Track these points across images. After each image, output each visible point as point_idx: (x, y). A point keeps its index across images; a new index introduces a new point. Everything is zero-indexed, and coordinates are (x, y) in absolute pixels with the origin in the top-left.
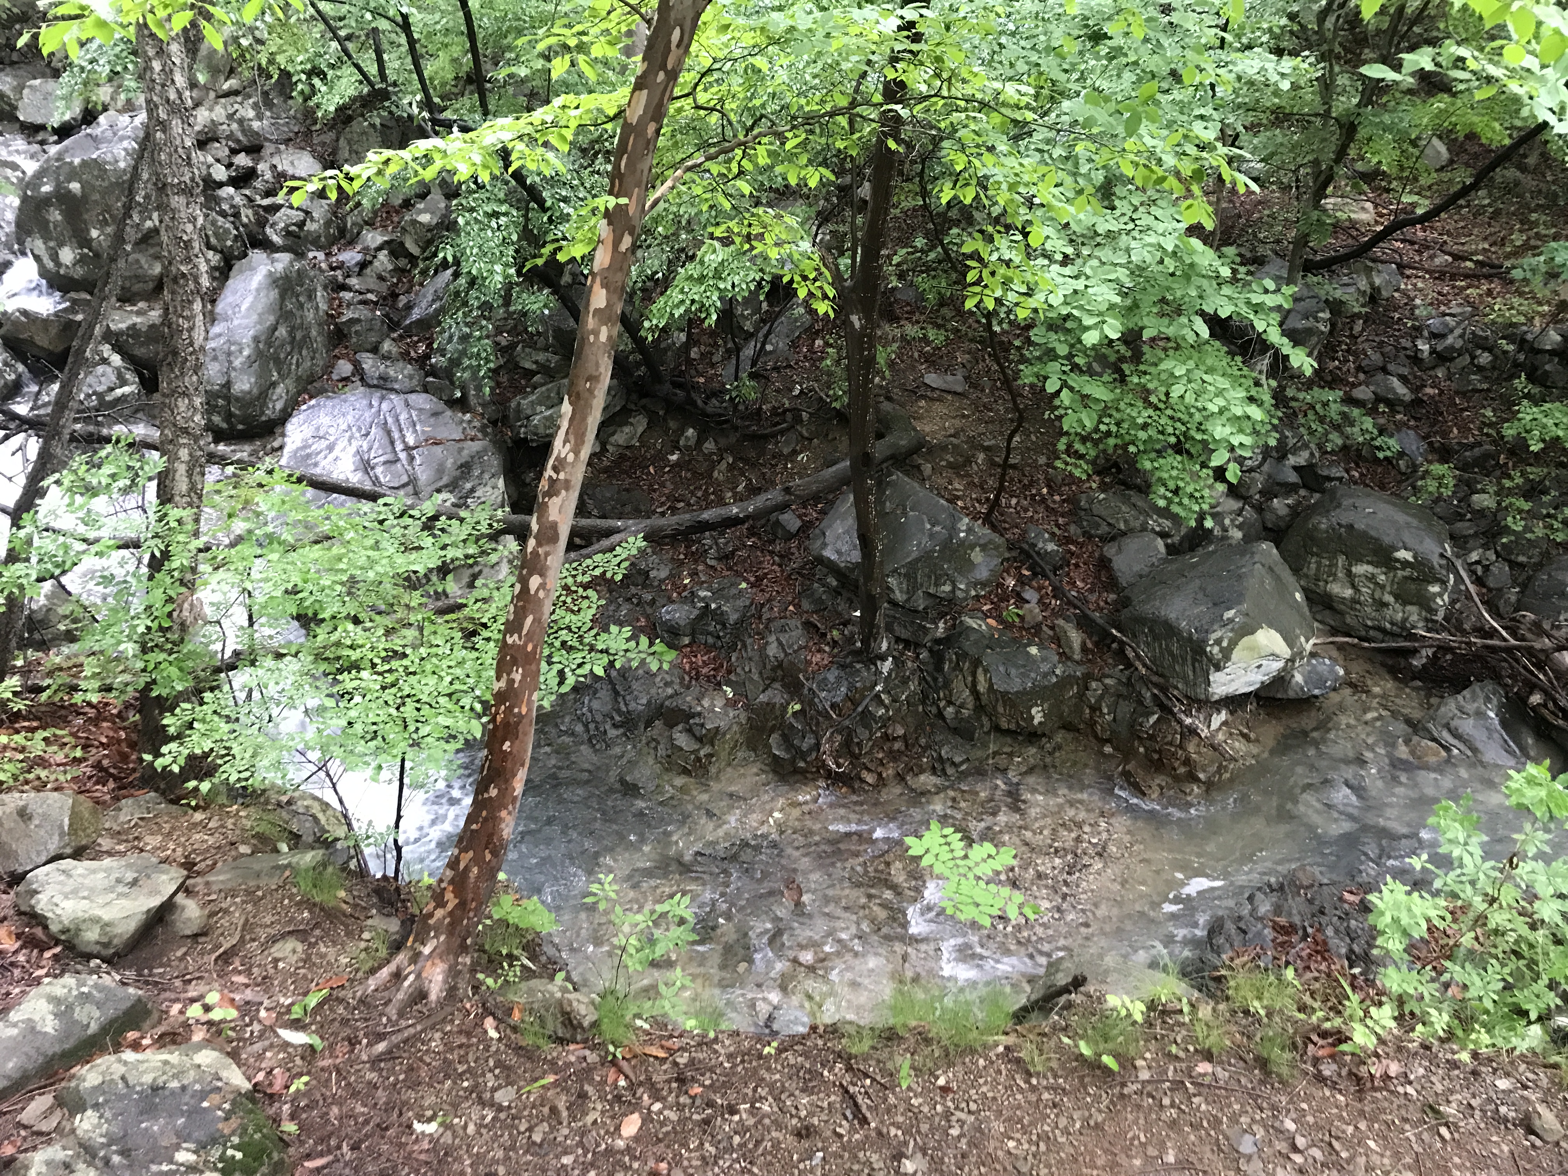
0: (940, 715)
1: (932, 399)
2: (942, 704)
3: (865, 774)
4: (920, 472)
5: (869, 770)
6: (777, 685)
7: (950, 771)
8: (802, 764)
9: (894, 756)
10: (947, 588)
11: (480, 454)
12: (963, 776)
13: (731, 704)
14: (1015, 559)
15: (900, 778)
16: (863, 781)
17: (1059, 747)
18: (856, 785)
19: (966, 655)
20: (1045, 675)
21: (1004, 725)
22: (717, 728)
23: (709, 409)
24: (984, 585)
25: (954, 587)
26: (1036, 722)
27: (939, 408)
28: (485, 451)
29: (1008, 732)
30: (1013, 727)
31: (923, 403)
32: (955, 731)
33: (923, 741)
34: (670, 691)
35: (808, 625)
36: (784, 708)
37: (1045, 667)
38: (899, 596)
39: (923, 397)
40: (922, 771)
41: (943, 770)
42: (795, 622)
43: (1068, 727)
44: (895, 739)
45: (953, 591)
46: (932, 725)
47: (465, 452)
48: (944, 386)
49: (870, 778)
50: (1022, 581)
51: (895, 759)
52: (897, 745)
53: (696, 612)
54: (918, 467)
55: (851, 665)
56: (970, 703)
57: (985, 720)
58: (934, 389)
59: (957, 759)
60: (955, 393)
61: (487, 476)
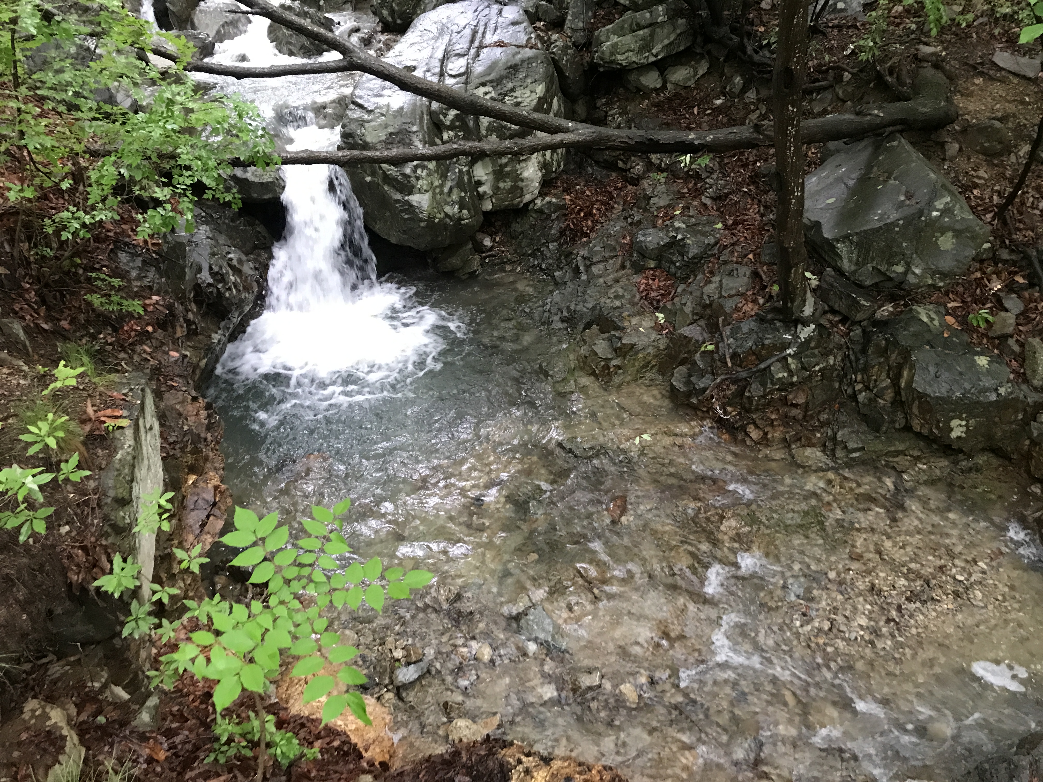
0: (854, 397)
1: (992, 79)
2: (859, 387)
3: (751, 429)
4: (944, 151)
5: (757, 427)
6: (702, 322)
7: (840, 453)
8: (694, 401)
9: (786, 420)
10: (900, 269)
11: (529, 60)
12: (850, 464)
13: (659, 328)
14: (1014, 263)
15: (786, 443)
16: (747, 434)
17: (978, 469)
18: (740, 436)
19: (896, 343)
20: (984, 390)
21: (917, 428)
22: (633, 346)
23: (757, 58)
24: (944, 275)
25: (908, 269)
26: (954, 435)
27: (998, 89)
28: (536, 57)
29: (919, 435)
30: (925, 432)
31: (979, 81)
32: (865, 418)
33: (824, 417)
34: (617, 303)
35: (756, 275)
36: (698, 345)
37: (987, 382)
38: (846, 265)
39: (982, 74)
40: (811, 445)
41: (833, 451)
42: (745, 271)
43: (996, 451)
44: (795, 406)
45: (905, 273)
46: (842, 404)
47: (519, 56)
48: (1014, 68)
49: (755, 434)
50: (1010, 287)
51: (786, 424)
52: (795, 412)
53: (667, 240)
54: (942, 145)
55: (771, 322)
56: (889, 395)
57: (900, 415)
58: (1001, 69)
59: (852, 445)
60: (1024, 77)
61: (529, 80)
